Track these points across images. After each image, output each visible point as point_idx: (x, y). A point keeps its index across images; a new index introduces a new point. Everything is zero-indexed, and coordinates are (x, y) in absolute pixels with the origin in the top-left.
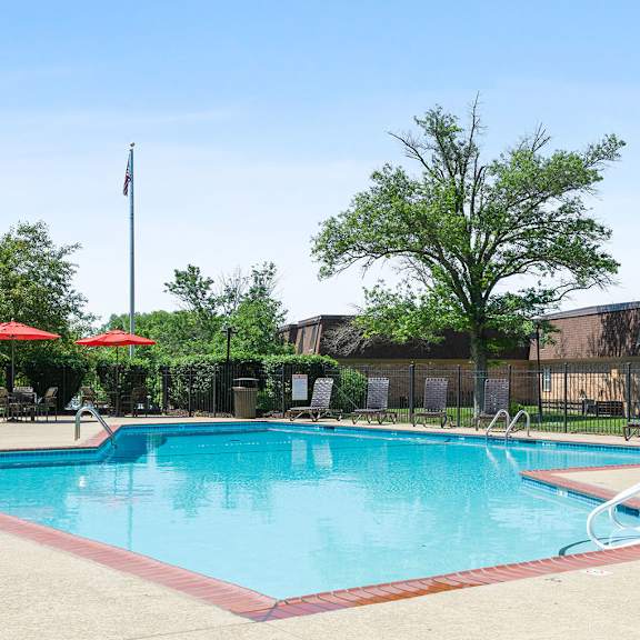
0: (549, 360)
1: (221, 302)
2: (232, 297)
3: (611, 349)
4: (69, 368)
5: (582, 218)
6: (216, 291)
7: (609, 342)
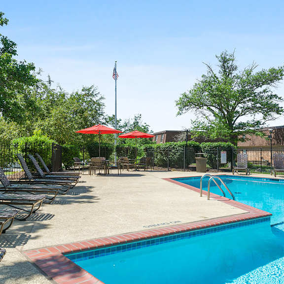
0: (248, 147)
1: (123, 127)
2: (127, 125)
3: (278, 143)
4: (107, 148)
5: (273, 94)
6: (122, 123)
7: (277, 140)
